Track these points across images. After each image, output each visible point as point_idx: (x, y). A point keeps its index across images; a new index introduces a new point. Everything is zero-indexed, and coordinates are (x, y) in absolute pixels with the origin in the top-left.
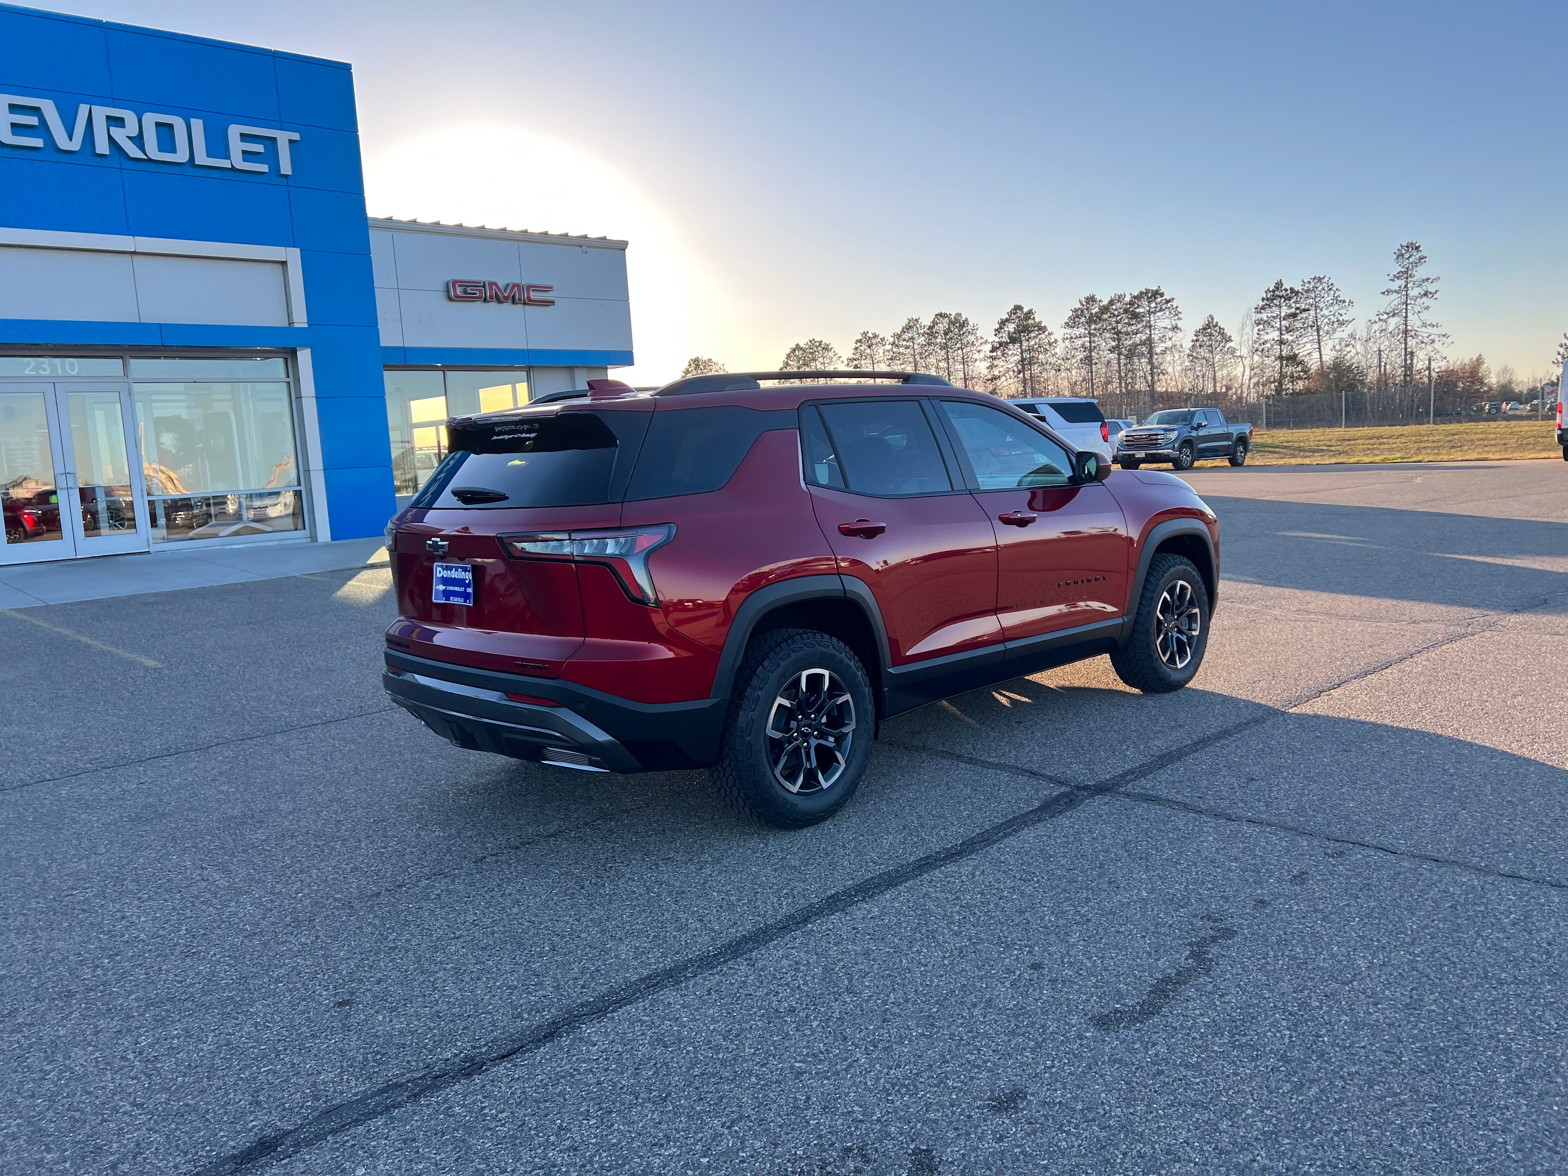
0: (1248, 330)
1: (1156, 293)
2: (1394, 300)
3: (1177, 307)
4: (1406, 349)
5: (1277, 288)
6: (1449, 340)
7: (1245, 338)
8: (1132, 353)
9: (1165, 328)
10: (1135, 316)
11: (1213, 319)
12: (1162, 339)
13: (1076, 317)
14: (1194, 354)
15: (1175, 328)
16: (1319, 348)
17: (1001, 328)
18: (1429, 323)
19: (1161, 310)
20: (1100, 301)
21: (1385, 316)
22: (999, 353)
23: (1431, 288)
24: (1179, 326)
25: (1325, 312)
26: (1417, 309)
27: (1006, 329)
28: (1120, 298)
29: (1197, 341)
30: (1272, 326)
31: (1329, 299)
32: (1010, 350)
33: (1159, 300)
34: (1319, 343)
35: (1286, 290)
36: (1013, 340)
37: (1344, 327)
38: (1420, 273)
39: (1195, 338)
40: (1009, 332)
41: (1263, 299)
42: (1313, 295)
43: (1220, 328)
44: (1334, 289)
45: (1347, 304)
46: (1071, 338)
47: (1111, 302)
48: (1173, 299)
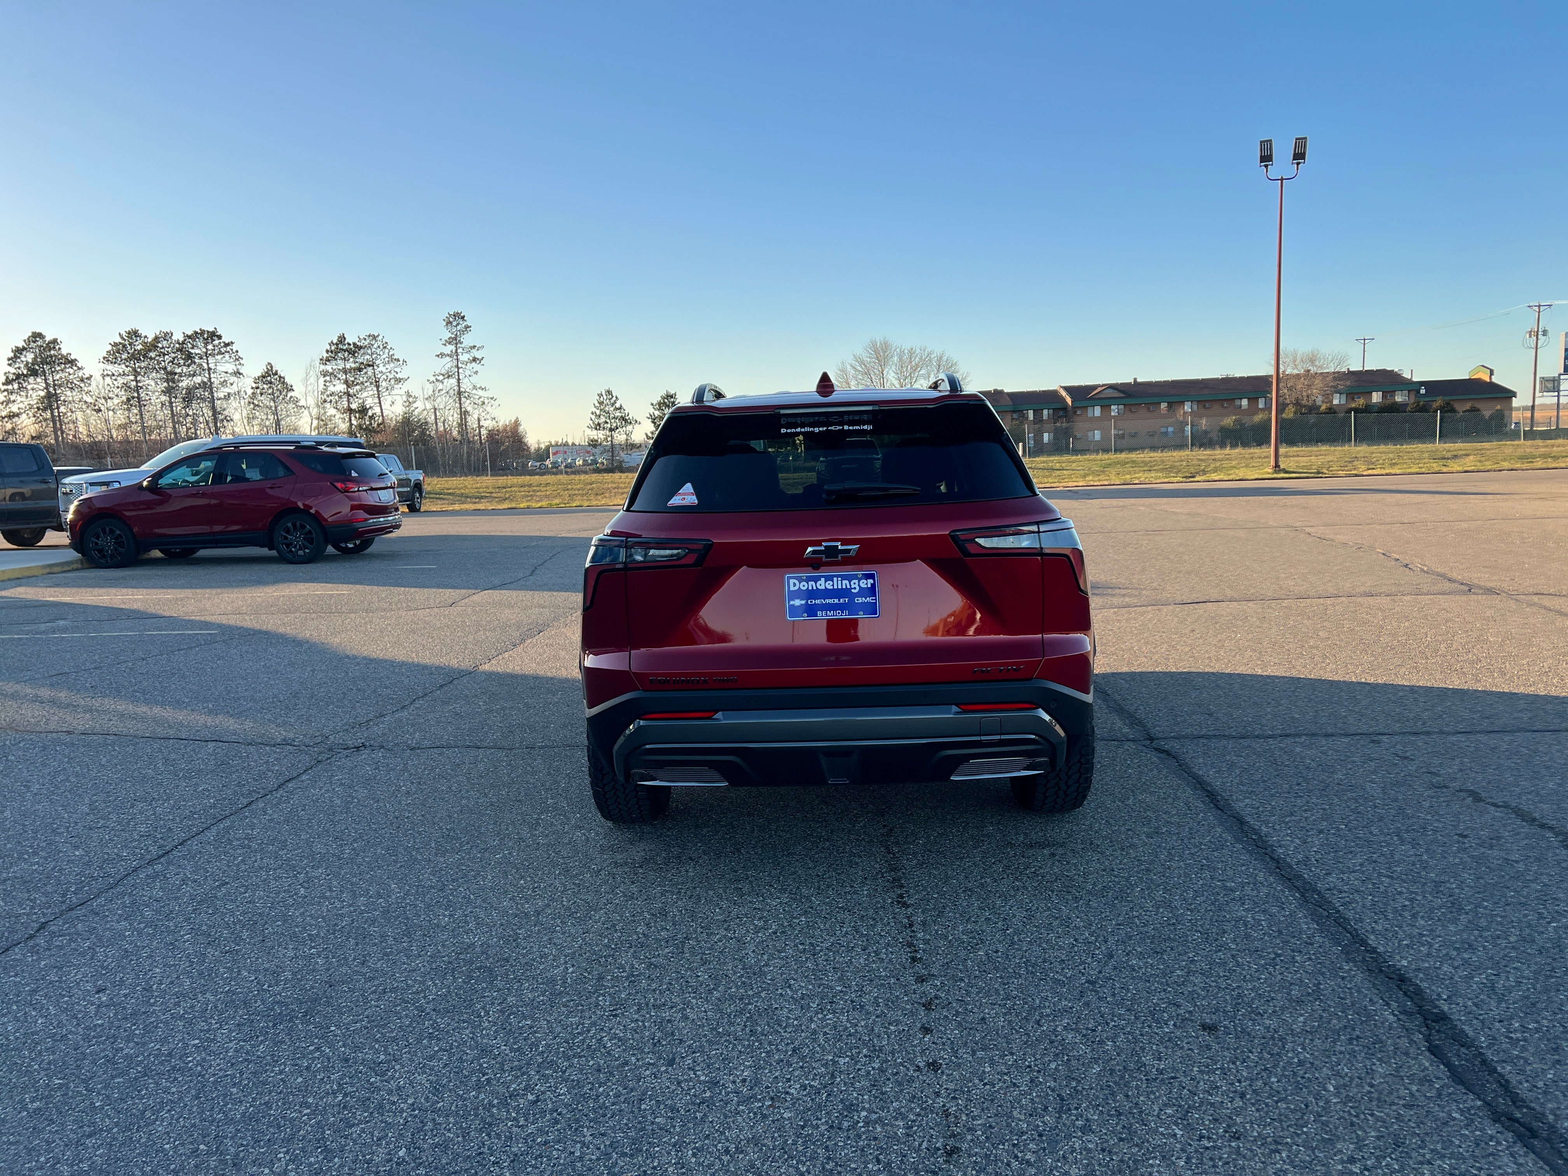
0: (312, 380)
1: (213, 335)
2: (447, 364)
3: (237, 352)
4: (461, 408)
5: (341, 342)
6: (496, 403)
7: (309, 388)
8: (189, 397)
9: (226, 373)
10: (189, 357)
11: (272, 367)
12: (224, 383)
13: (116, 353)
14: (256, 402)
15: (238, 373)
16: (380, 403)
17: (16, 357)
18: (478, 386)
19: (220, 353)
20: (146, 337)
21: (441, 378)
22: (16, 386)
23: (478, 355)
24: (241, 371)
25: (382, 368)
26: (468, 373)
27: (23, 359)
28: (167, 336)
29: (257, 388)
30: (339, 379)
31: (384, 356)
32: (29, 383)
33: (216, 342)
34: (379, 398)
35: (349, 344)
36: (34, 373)
37: (400, 385)
38: (467, 340)
39: (254, 385)
40: (27, 363)
41: (327, 351)
42: (369, 351)
43: (280, 377)
44: (389, 347)
45: (401, 362)
46: (113, 375)
47: (156, 339)
48: (232, 343)
